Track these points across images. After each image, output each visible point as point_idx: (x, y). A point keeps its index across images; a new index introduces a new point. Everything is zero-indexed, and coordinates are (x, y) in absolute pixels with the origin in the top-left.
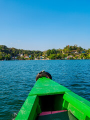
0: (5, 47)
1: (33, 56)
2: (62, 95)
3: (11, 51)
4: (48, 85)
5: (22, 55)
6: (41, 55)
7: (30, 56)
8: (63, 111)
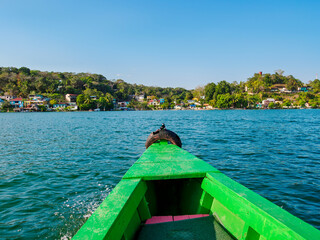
0: (101, 78)
1: (170, 101)
2: (198, 180)
3: (115, 87)
4: (169, 159)
5: (141, 98)
6: (191, 98)
7: (161, 100)
8: (200, 216)
